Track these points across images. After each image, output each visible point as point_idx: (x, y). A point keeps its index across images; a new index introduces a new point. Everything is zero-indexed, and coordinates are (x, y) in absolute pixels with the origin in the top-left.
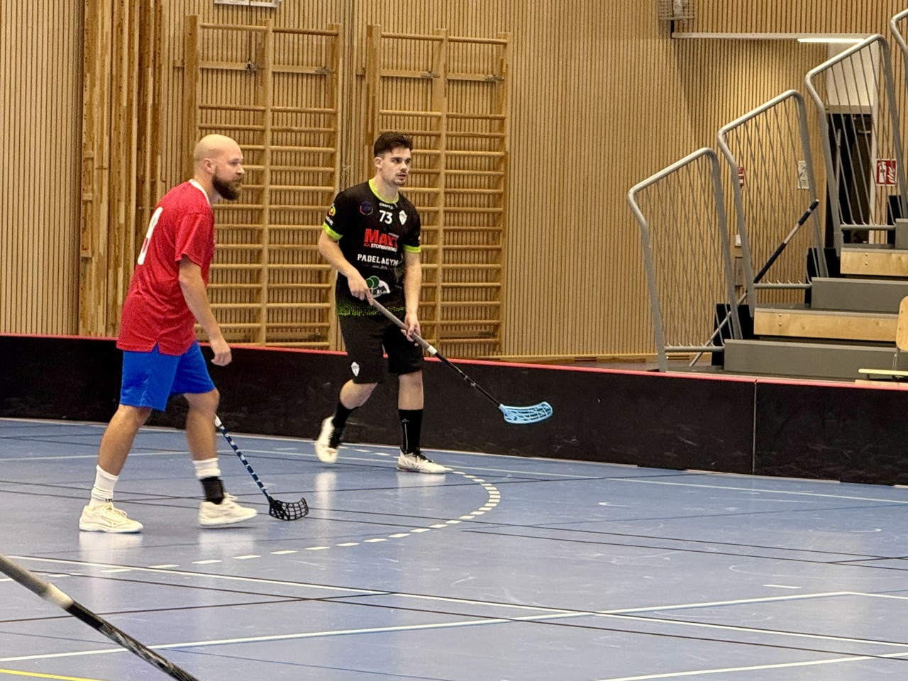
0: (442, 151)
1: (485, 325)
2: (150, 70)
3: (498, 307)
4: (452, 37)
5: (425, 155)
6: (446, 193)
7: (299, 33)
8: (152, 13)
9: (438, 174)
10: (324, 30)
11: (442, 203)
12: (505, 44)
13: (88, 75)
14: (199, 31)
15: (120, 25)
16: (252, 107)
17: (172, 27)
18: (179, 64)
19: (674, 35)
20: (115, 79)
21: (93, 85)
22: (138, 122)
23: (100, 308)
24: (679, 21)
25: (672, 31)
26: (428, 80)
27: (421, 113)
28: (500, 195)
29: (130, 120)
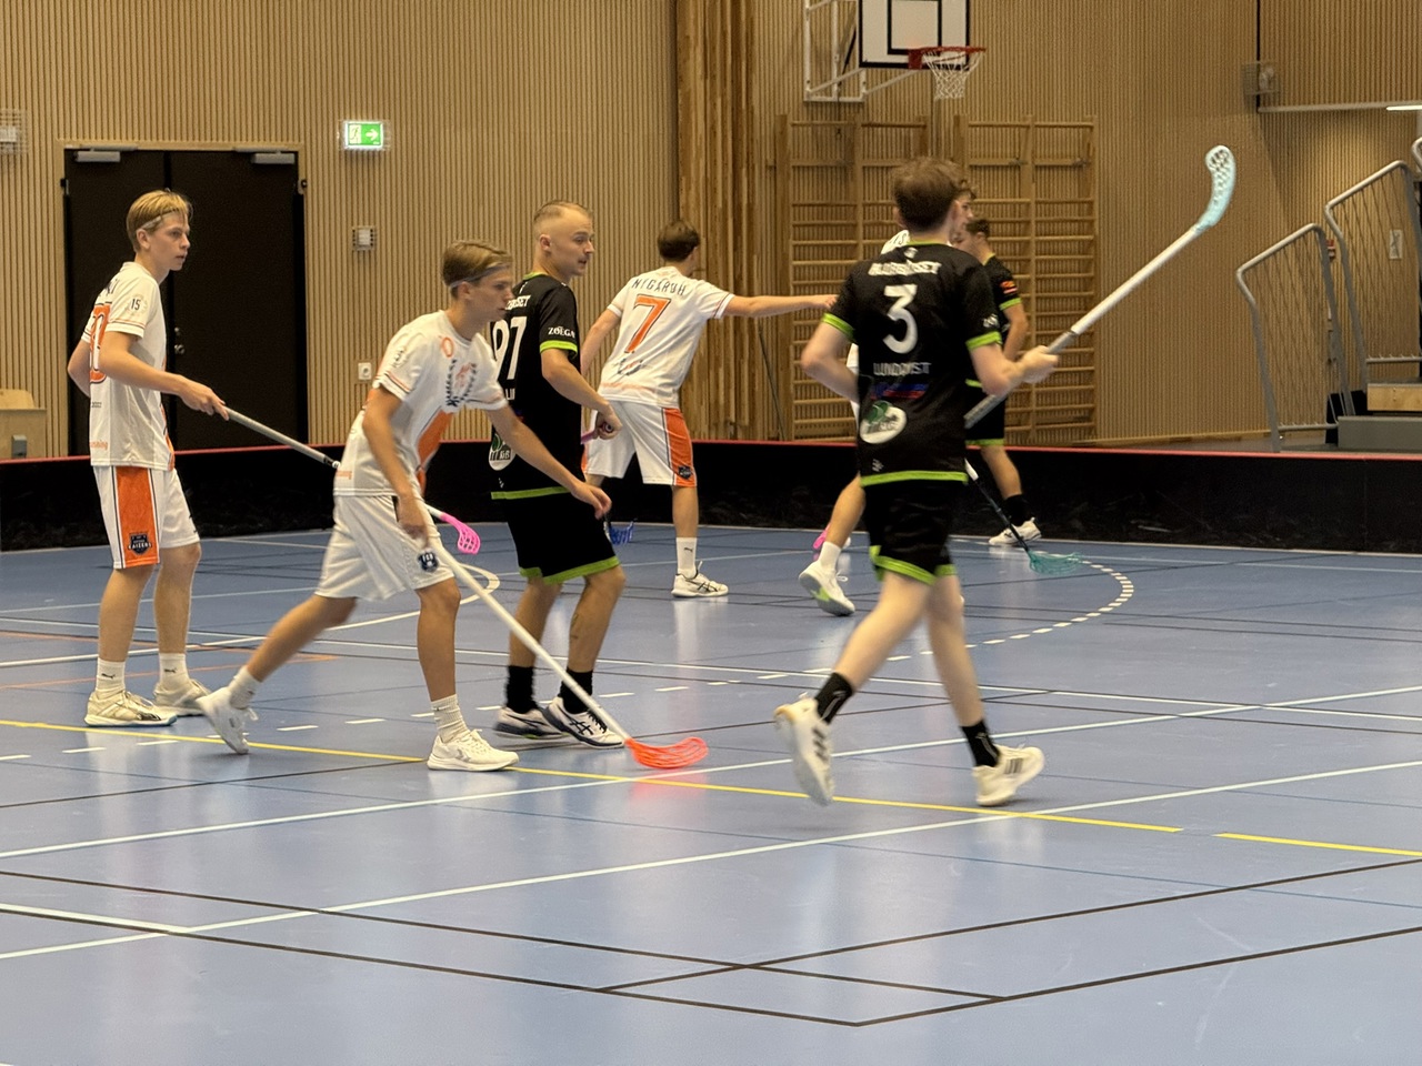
0: (1032, 237)
1: (1080, 410)
2: (744, 170)
3: (1092, 391)
4: (1038, 123)
5: (1014, 242)
6: (1037, 279)
7: (887, 126)
8: (745, 113)
9: (1029, 260)
10: (911, 123)
11: (1034, 290)
12: (1091, 128)
13: (684, 178)
14: (790, 129)
15: (713, 128)
16: (843, 202)
17: (763, 128)
18: (771, 163)
19: (1260, 109)
20: (710, 183)
21: (689, 189)
22: (734, 221)
23: (704, 410)
24: (1264, 95)
25: (1258, 105)
26: (1016, 167)
27: (1009, 200)
28: (1091, 278)
29: (725, 220)
